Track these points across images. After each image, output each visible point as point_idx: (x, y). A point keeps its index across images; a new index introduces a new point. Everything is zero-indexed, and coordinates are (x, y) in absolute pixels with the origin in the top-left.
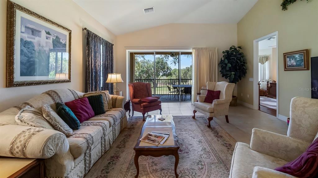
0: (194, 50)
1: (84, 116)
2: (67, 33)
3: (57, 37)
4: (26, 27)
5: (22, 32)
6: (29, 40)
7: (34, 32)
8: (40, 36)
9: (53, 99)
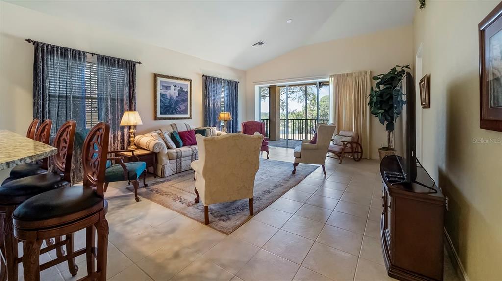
0: (333, 79)
1: (189, 142)
2: (188, 83)
3: (181, 87)
4: (163, 86)
5: (161, 89)
6: (164, 93)
7: (167, 88)
8: (170, 89)
9: (173, 129)
